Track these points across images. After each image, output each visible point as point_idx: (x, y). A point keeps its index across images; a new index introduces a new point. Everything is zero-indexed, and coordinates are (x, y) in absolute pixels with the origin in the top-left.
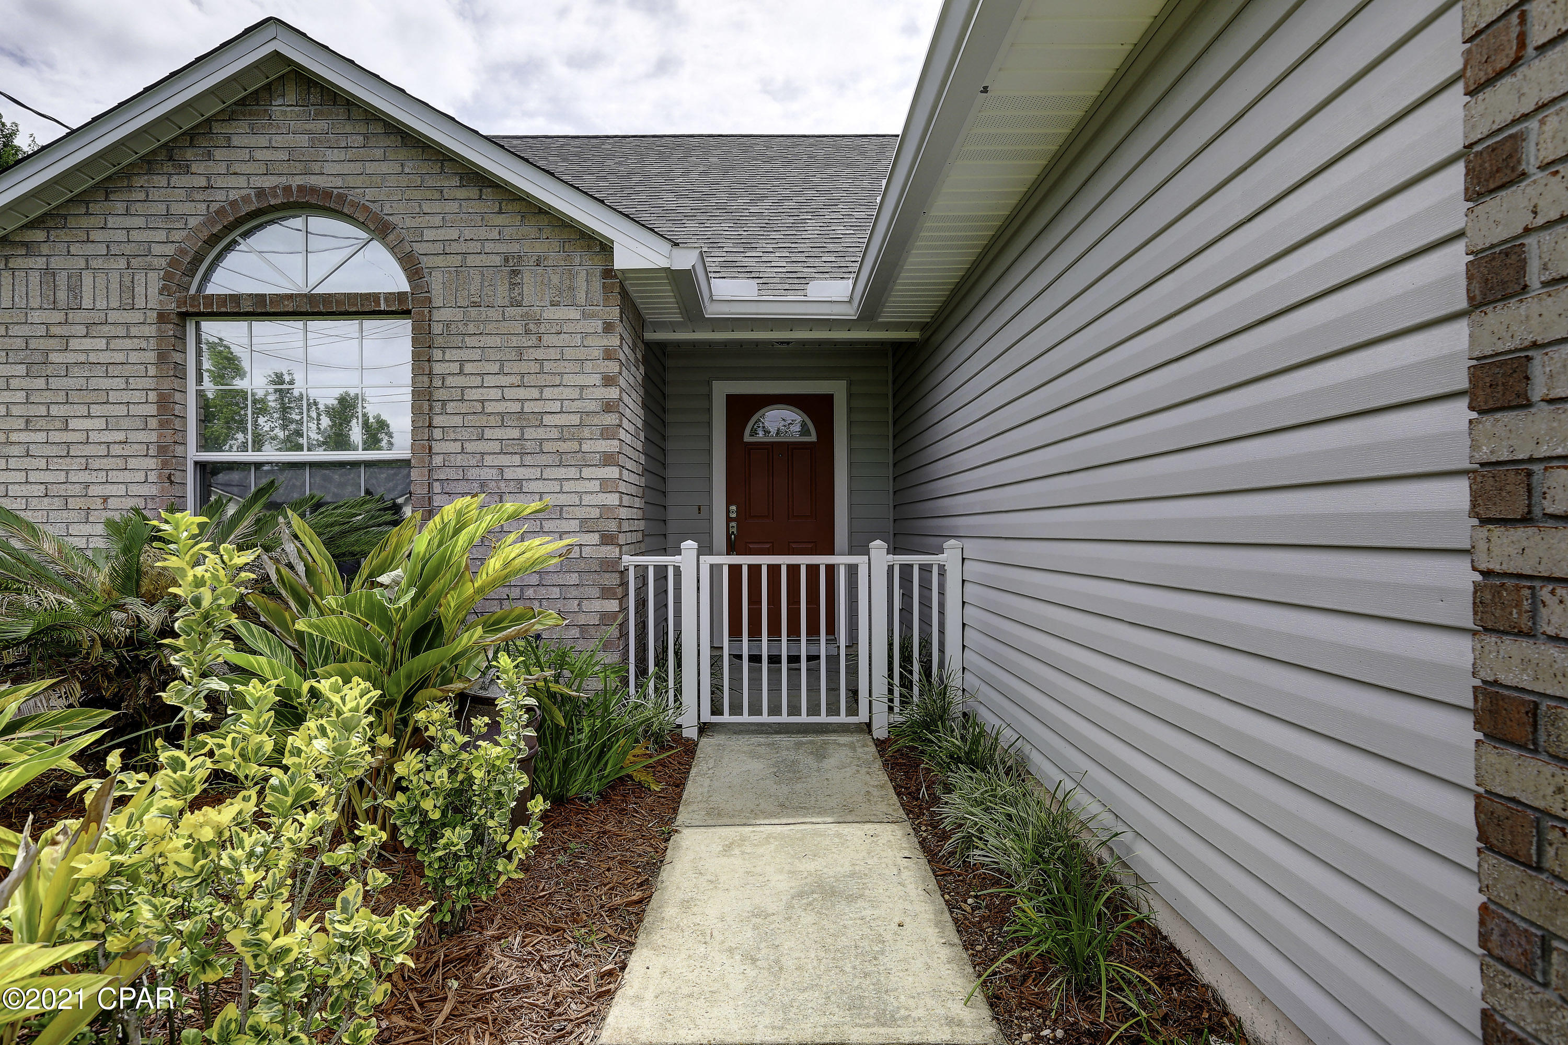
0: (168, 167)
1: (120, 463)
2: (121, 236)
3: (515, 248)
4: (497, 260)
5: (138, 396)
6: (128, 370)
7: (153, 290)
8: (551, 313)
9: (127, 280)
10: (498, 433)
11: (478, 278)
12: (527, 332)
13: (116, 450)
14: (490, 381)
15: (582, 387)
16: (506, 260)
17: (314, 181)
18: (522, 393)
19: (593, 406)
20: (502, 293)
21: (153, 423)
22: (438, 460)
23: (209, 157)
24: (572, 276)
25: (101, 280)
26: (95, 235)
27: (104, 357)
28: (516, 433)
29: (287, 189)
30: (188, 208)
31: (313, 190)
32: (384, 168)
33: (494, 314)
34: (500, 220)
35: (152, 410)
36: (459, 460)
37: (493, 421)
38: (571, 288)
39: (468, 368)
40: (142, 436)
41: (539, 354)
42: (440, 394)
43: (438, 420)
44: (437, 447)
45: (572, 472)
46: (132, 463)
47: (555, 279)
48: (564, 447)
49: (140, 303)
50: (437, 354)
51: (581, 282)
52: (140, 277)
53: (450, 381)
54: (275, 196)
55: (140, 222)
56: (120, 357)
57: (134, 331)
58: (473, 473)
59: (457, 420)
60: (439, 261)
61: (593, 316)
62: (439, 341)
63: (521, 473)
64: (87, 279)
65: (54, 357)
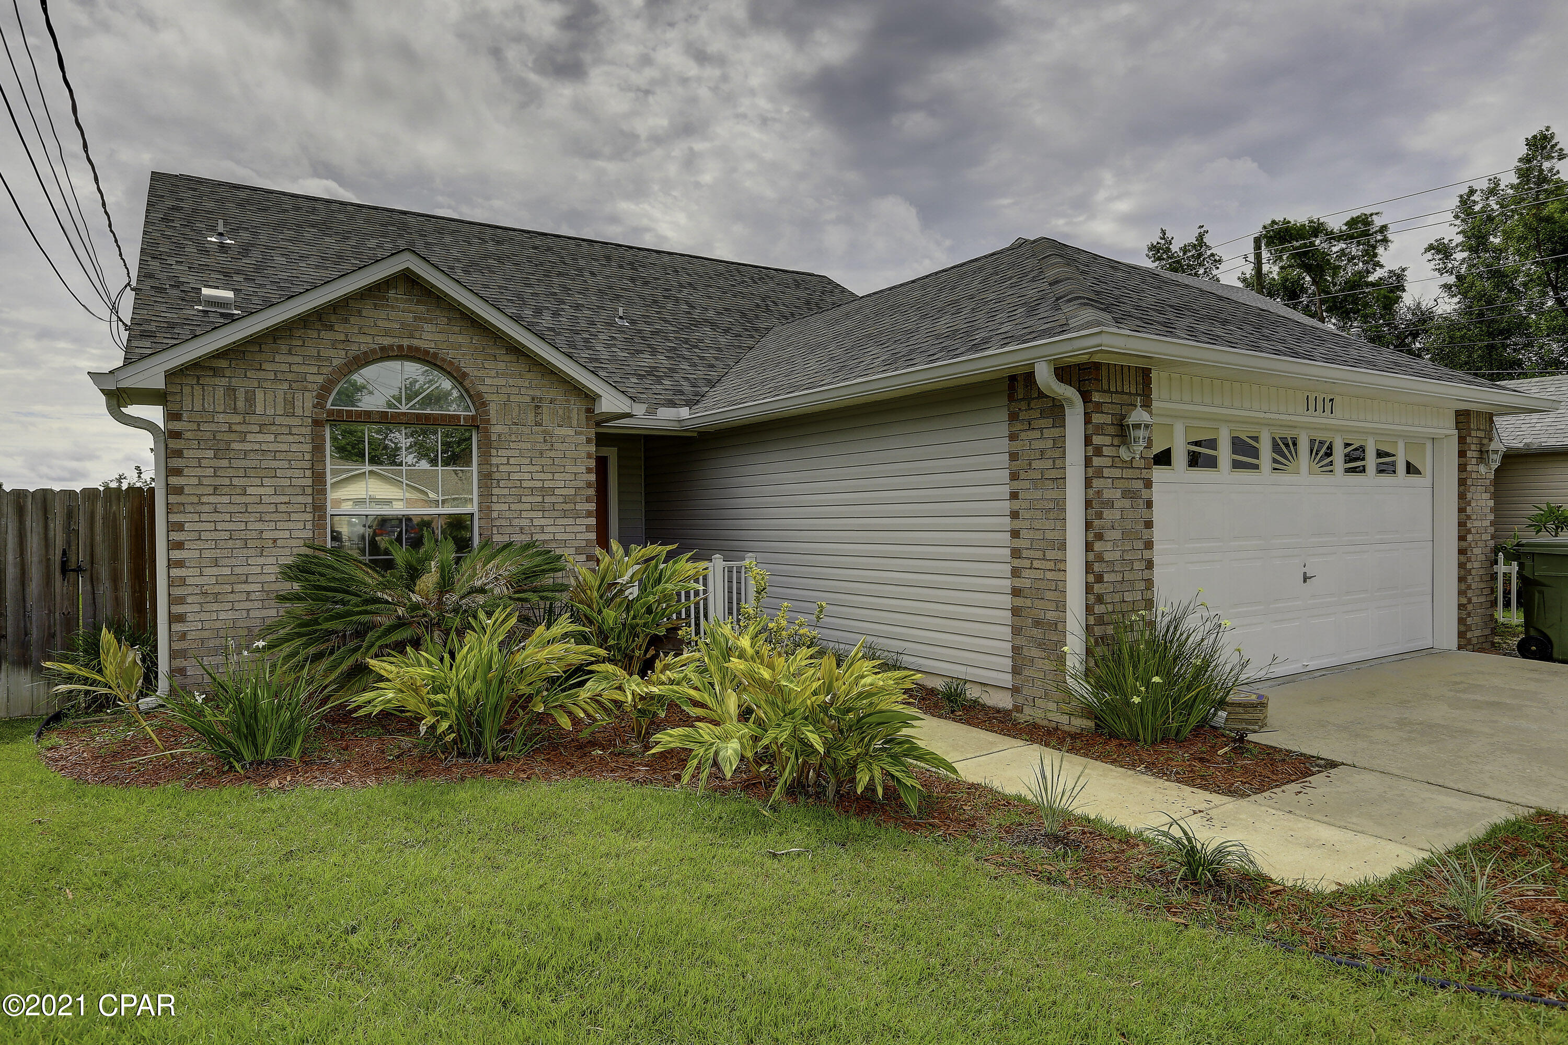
0: (318, 325)
1: (285, 517)
2: (285, 368)
3: (538, 393)
4: (528, 399)
5: (297, 473)
6: (290, 456)
7: (309, 404)
8: (560, 431)
9: (289, 397)
10: (530, 499)
11: (517, 409)
12: (545, 441)
13: (282, 508)
14: (524, 469)
15: (575, 474)
16: (533, 399)
17: (416, 343)
18: (542, 477)
19: (582, 484)
20: (531, 416)
21: (309, 491)
22: (495, 515)
23: (346, 321)
24: (570, 411)
25: (270, 396)
26: (266, 366)
27: (272, 447)
28: (540, 499)
29: (400, 347)
30: (332, 353)
31: (417, 349)
32: (460, 339)
33: (526, 430)
34: (529, 375)
35: (309, 482)
36: (507, 514)
37: (527, 492)
38: (569, 417)
39: (512, 461)
40: (300, 499)
41: (552, 454)
42: (496, 476)
43: (495, 491)
44: (495, 507)
45: (571, 521)
46: (294, 517)
47: (561, 412)
48: (566, 507)
49: (298, 411)
50: (494, 452)
51: (574, 415)
52: (299, 396)
53: (502, 468)
54: (393, 350)
55: (299, 359)
56: (284, 447)
57: (294, 431)
58: (516, 522)
59: (506, 491)
60: (494, 397)
61: (581, 433)
62: (495, 444)
63: (543, 522)
64: (260, 395)
65: (235, 446)
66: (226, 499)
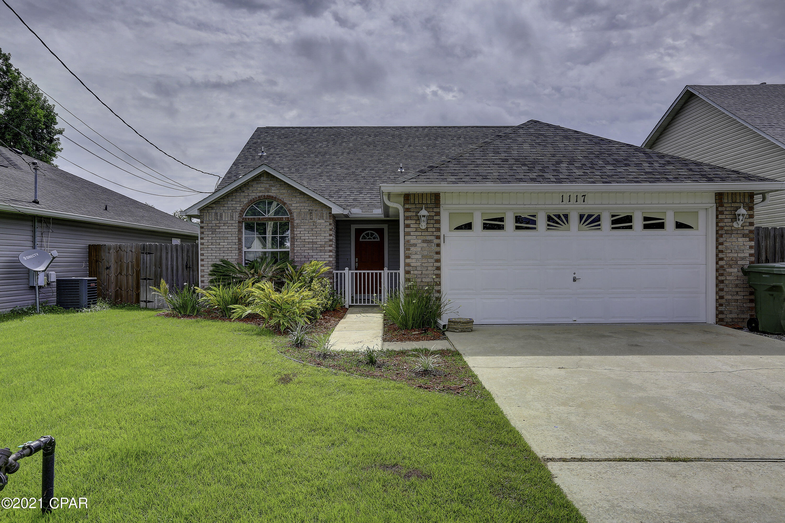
0: (240, 191)
1: (231, 252)
2: (231, 205)
3: (311, 208)
4: (307, 210)
5: (234, 238)
6: (232, 233)
7: (237, 216)
8: (319, 221)
9: (232, 214)
10: (308, 246)
11: (303, 214)
12: (314, 225)
13: (230, 249)
14: (306, 235)
15: (325, 236)
16: (309, 210)
17: (270, 194)
18: (313, 238)
19: (327, 240)
20: (309, 216)
21: (237, 244)
22: (295, 251)
23: (248, 189)
24: (323, 214)
25: (226, 215)
26: (225, 205)
27: (227, 230)
28: (312, 246)
29: (264, 196)
30: (244, 200)
31: (270, 196)
32: (284, 191)
33: (307, 221)
34: (308, 202)
35: (237, 241)
36: (300, 251)
37: (307, 243)
38: (323, 216)
39: (302, 232)
40: (235, 246)
41: (316, 230)
42: (296, 238)
43: (296, 243)
44: (295, 249)
45: (323, 254)
46: (233, 252)
47: (319, 214)
48: (321, 249)
49: (234, 219)
50: (295, 230)
51: (325, 215)
52: (234, 214)
53: (298, 235)
54: (262, 197)
55: (234, 203)
56: (230, 230)
57: (233, 225)
58: (303, 254)
59: (299, 243)
60: (296, 210)
61: (327, 222)
62: (295, 227)
63: (312, 254)
64: (224, 214)
65: (217, 230)
66: (214, 246)
